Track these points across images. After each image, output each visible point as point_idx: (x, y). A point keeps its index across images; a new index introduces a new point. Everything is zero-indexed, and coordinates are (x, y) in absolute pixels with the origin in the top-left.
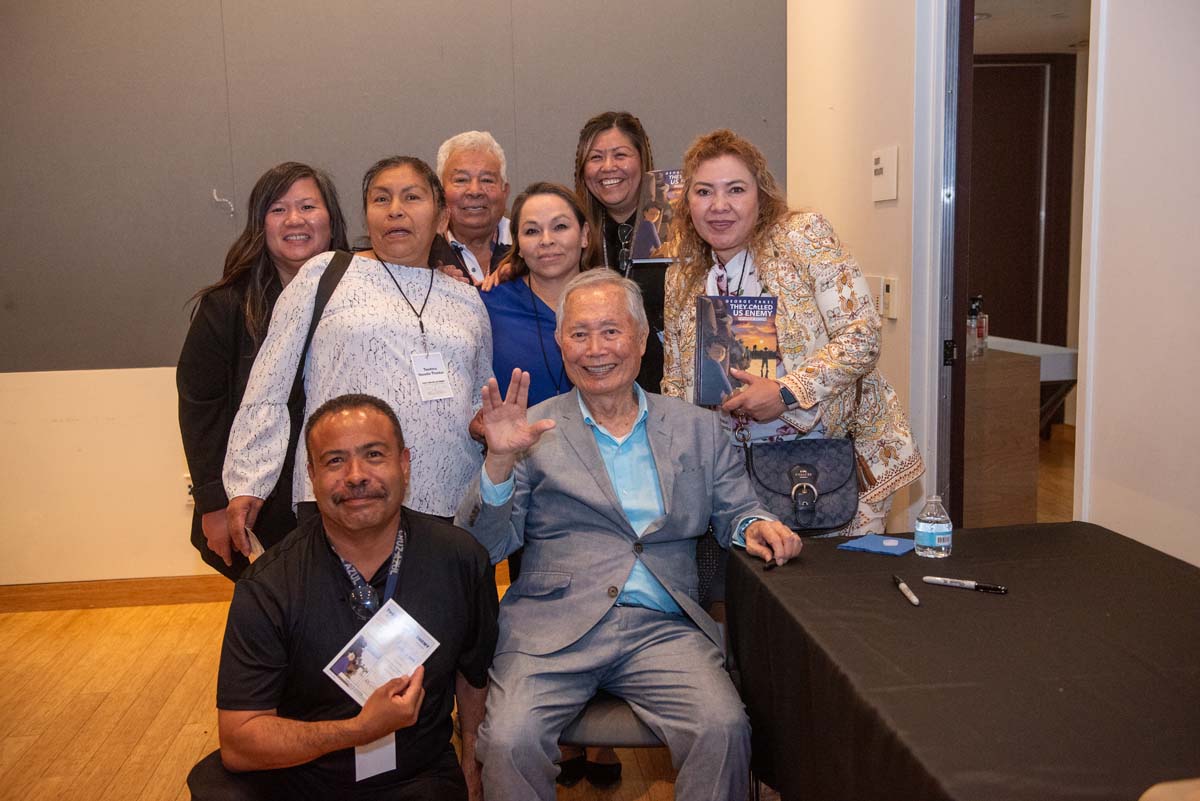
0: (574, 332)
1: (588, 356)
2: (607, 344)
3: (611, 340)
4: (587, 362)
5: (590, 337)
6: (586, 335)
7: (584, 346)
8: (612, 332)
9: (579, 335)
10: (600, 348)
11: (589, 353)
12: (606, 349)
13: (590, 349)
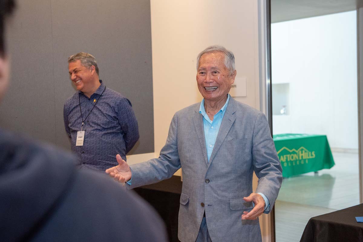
0: (200, 72)
1: (205, 82)
2: (212, 77)
3: (215, 76)
4: (205, 85)
5: (207, 74)
6: (205, 73)
7: (204, 77)
8: (215, 73)
9: (202, 73)
10: (210, 79)
11: (205, 81)
12: (212, 79)
13: (206, 79)
